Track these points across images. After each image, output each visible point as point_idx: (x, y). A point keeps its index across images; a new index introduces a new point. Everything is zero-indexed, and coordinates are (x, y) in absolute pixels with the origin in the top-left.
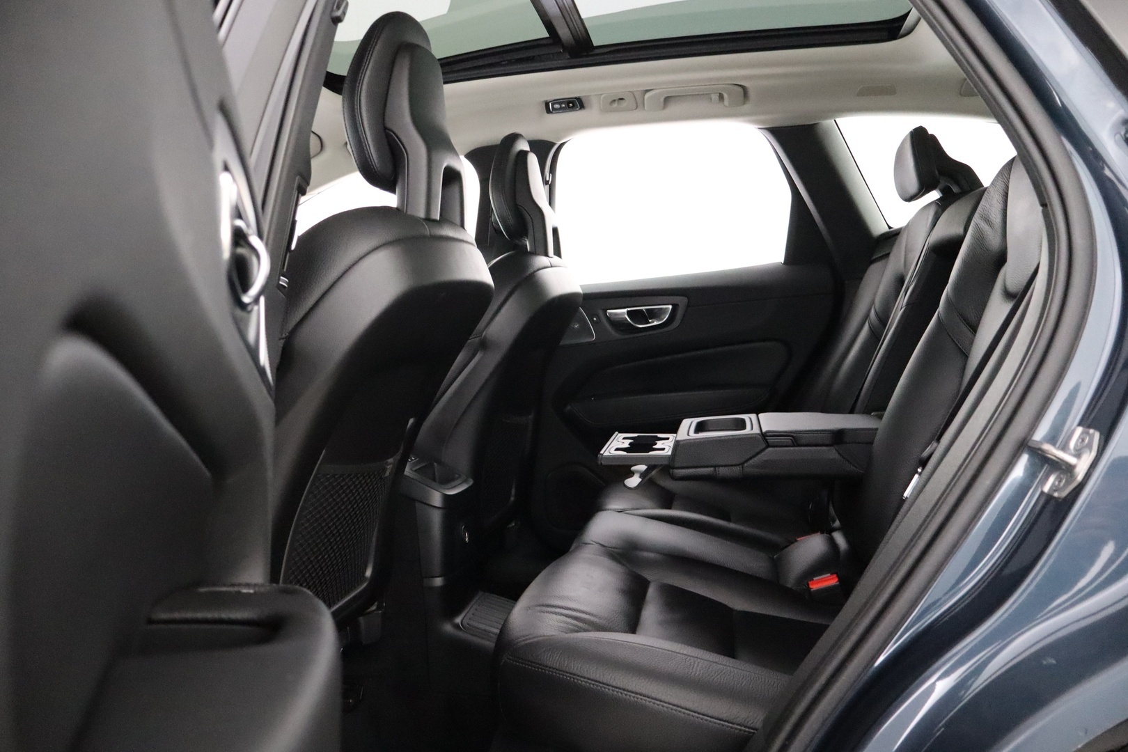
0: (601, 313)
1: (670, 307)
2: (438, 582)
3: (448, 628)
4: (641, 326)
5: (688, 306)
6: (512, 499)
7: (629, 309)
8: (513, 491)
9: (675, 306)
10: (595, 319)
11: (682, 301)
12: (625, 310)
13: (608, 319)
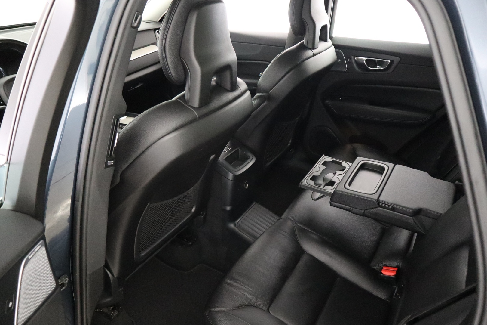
0: (353, 57)
1: (389, 61)
2: (228, 208)
3: (232, 226)
4: (371, 68)
5: (399, 63)
6: (289, 144)
7: (367, 58)
8: (290, 141)
9: (392, 62)
10: (349, 60)
11: (396, 59)
12: (365, 58)
13: (356, 61)
